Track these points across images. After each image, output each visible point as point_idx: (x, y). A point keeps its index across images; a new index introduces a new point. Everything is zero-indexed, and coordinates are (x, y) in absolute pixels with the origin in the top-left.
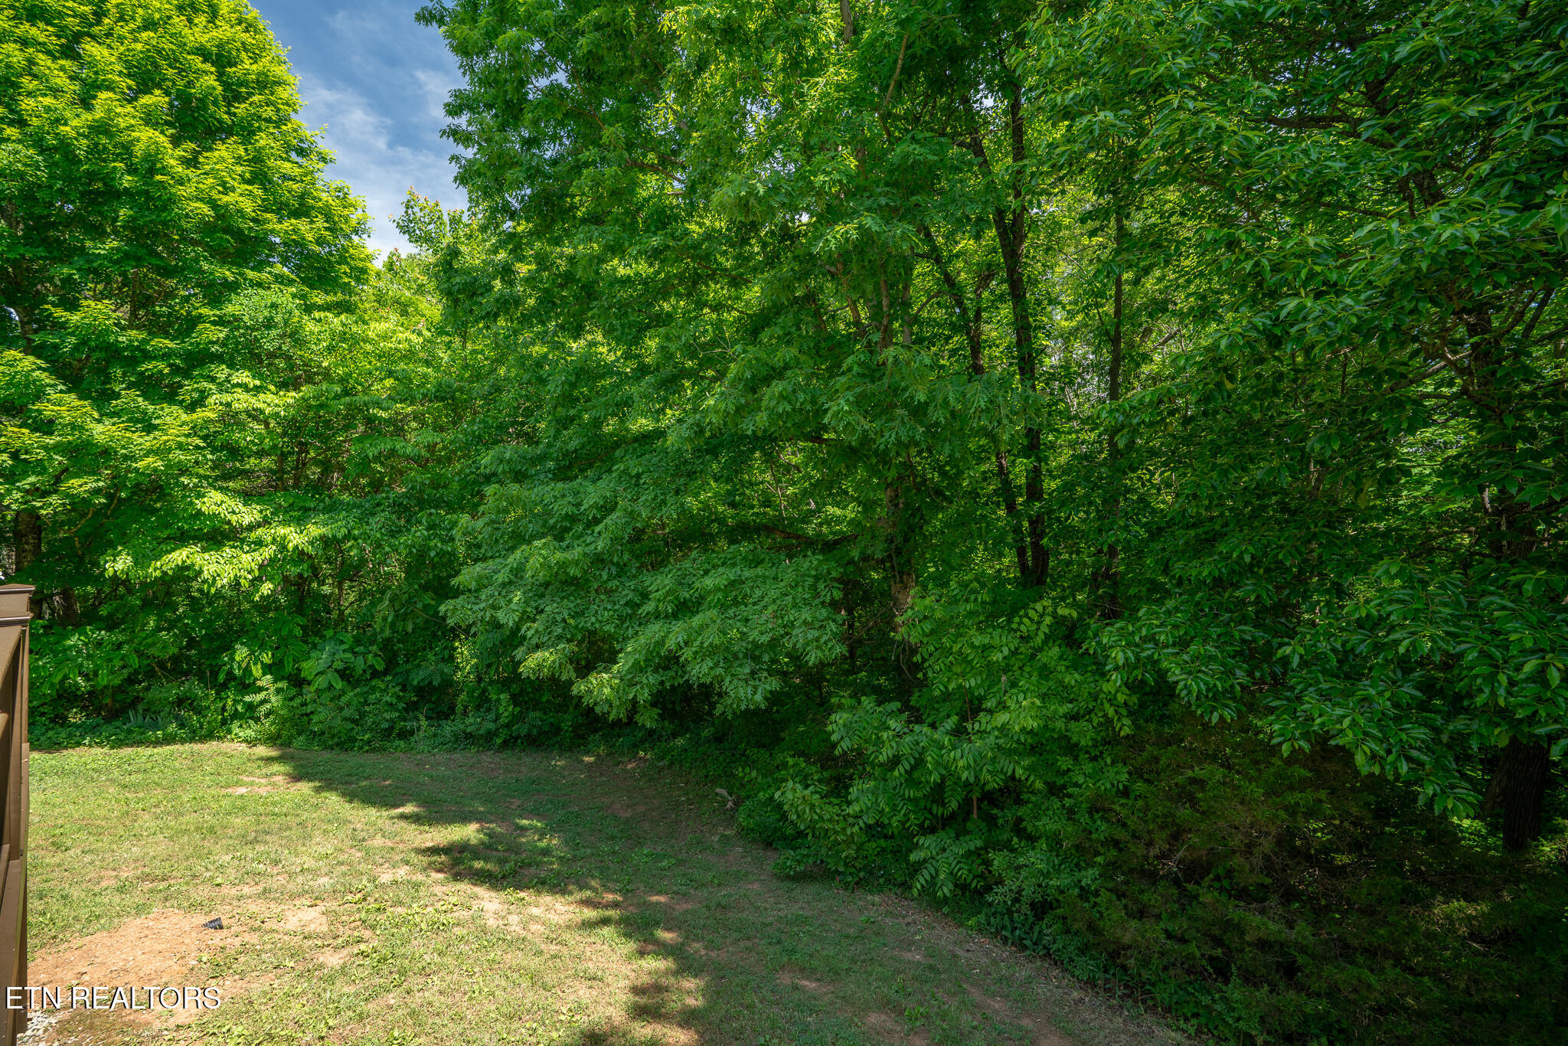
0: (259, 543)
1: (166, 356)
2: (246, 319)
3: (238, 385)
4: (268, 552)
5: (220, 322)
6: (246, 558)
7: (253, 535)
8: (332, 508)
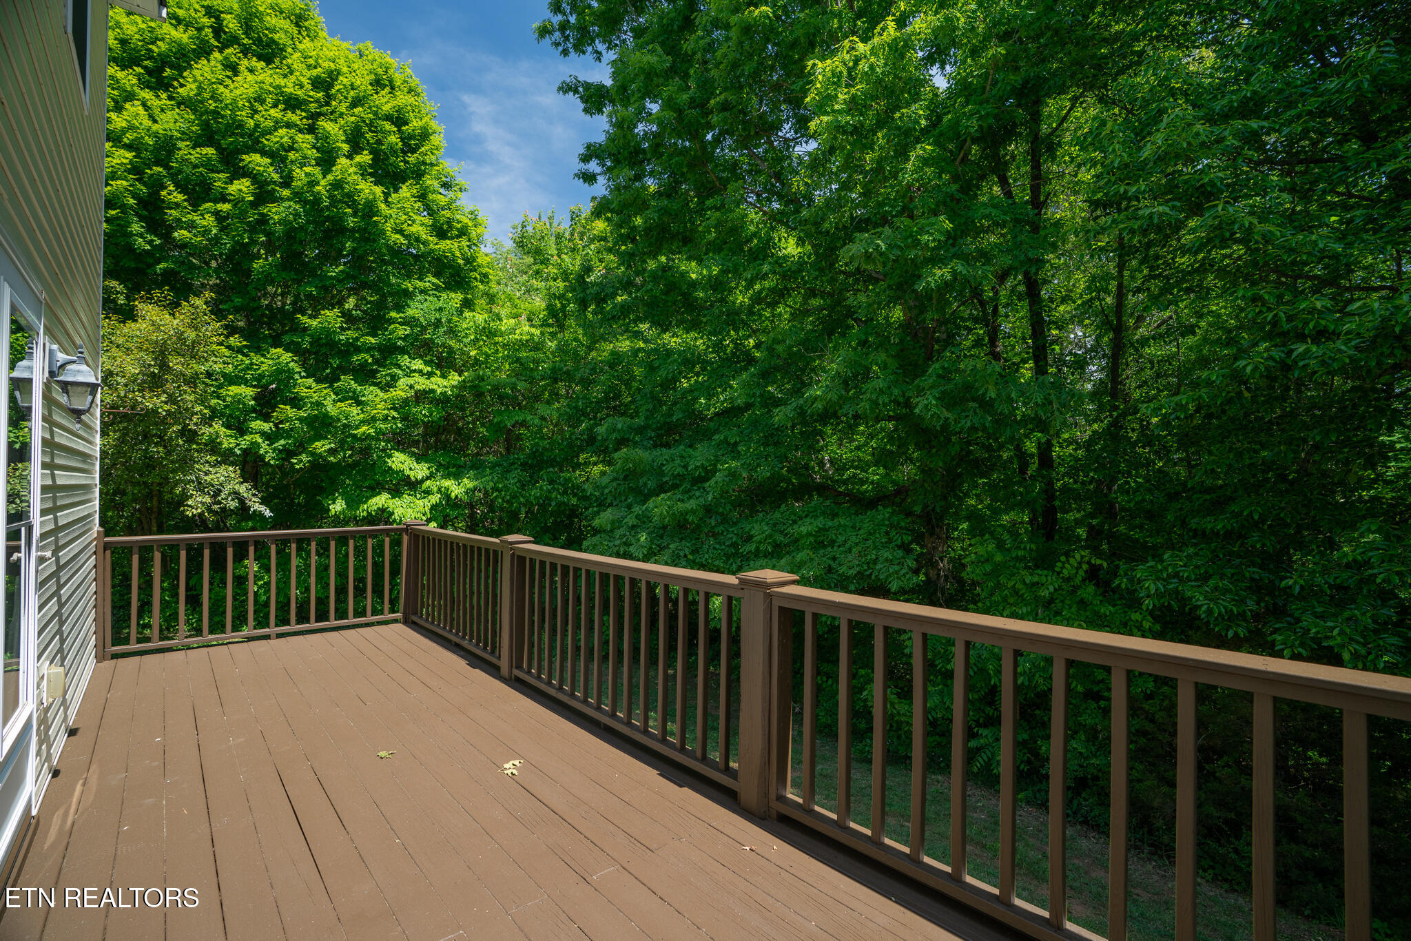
0: (428, 492)
1: (369, 349)
2: (422, 320)
3: (415, 371)
4: (435, 499)
5: (405, 322)
6: (420, 503)
7: (424, 486)
8: (477, 466)
